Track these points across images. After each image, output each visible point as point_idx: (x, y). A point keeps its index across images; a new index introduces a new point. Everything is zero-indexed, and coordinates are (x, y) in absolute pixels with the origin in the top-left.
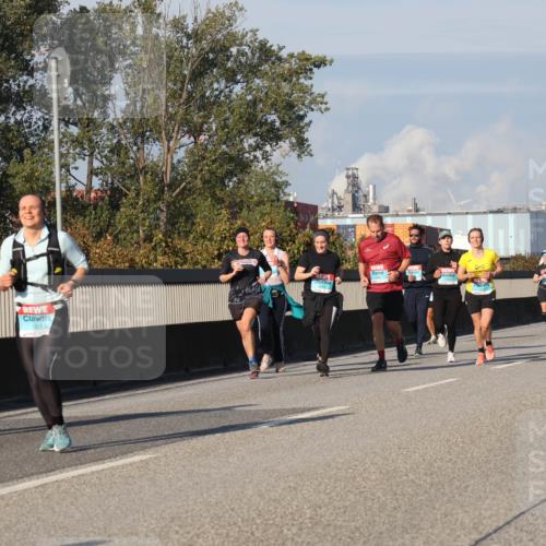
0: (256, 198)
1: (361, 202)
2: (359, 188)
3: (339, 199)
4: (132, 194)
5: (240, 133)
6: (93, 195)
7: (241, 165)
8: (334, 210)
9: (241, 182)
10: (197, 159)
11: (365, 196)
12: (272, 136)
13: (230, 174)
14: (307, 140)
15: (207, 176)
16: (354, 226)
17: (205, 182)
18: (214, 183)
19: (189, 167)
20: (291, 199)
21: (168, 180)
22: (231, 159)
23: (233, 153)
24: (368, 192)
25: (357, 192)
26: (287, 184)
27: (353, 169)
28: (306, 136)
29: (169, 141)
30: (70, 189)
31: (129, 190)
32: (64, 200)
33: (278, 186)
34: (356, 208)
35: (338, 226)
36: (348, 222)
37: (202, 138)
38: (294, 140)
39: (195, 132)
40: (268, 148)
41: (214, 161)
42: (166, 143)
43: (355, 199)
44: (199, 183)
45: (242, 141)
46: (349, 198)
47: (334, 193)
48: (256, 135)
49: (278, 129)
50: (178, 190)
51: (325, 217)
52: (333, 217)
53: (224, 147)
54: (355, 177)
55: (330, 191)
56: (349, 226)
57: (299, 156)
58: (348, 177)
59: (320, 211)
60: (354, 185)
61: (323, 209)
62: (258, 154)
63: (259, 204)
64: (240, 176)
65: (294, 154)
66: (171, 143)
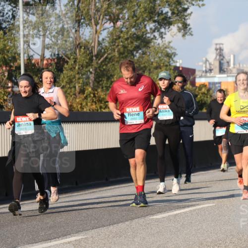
0: (155, 65)
1: (225, 66)
2: (224, 57)
3: (210, 64)
4: (71, 62)
5: (144, 20)
6: (45, 62)
7: (144, 42)
8: (206, 72)
9: (144, 53)
10: (115, 38)
11: (228, 62)
12: (166, 22)
13: (137, 48)
14: (189, 25)
15: (122, 50)
16: (220, 83)
17: (120, 53)
18: (126, 54)
19: (109, 43)
20: (178, 65)
21: (95, 52)
22: (138, 38)
23: (140, 34)
24: (230, 60)
25: (222, 59)
26: (175, 54)
27: (220, 44)
28: (188, 22)
29: (96, 25)
30: (30, 59)
31: (69, 59)
32: (26, 66)
33: (169, 56)
34: (222, 70)
35: (209, 83)
36: (216, 80)
37: (119, 24)
38: (180, 25)
39: (114, 19)
40: (163, 30)
41: (127, 39)
42: (94, 27)
43: (221, 64)
44: (116, 54)
45: (145, 26)
46: (217, 64)
47: (207, 60)
48: (155, 21)
49: (170, 18)
50: (102, 59)
51: (201, 77)
52: (206, 77)
53: (133, 30)
54: (221, 50)
55: (204, 59)
56: (217, 83)
57: (184, 36)
58: (216, 49)
59: (197, 73)
60: (220, 55)
61: (199, 71)
62: (156, 34)
63: (156, 68)
64: (144, 49)
65: (180, 35)
66: (98, 27)
